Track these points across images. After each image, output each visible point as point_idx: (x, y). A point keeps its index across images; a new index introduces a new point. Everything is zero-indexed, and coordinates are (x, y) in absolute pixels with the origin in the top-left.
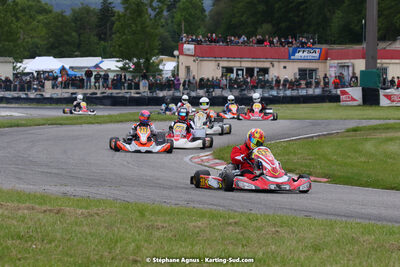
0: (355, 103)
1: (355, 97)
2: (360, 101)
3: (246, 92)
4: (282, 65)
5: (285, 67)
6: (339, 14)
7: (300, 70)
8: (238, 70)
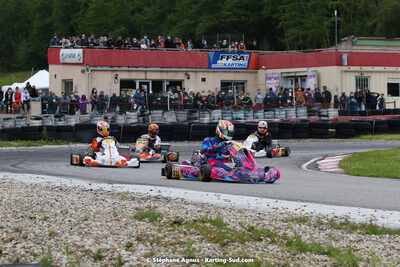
4: (201, 76)
5: (204, 80)
7: (222, 82)
8: (141, 84)
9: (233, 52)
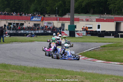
0: (67, 36)
1: (67, 34)
2: (69, 35)
3: (18, 31)
5: (29, 23)
6: (33, 5)
7: (34, 24)
8: (13, 24)
9: (37, 17)
